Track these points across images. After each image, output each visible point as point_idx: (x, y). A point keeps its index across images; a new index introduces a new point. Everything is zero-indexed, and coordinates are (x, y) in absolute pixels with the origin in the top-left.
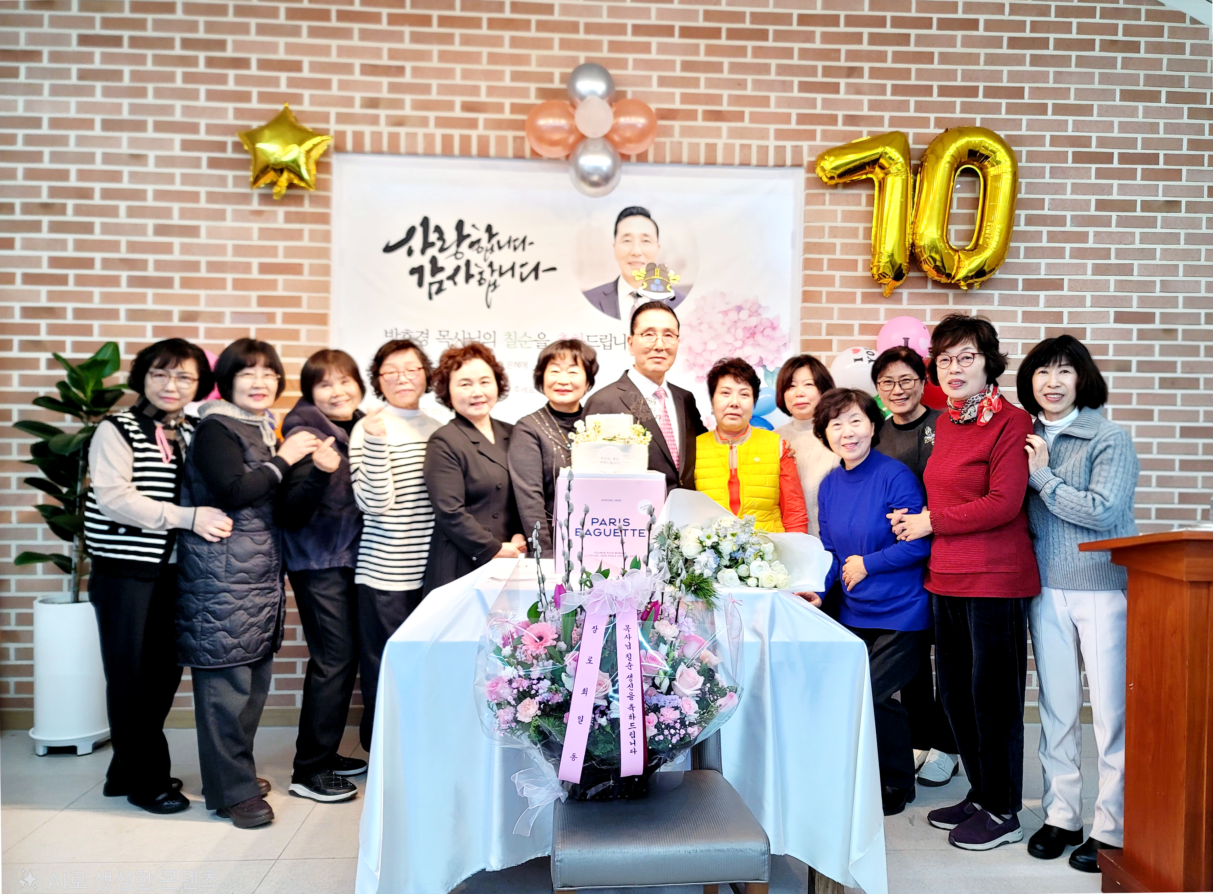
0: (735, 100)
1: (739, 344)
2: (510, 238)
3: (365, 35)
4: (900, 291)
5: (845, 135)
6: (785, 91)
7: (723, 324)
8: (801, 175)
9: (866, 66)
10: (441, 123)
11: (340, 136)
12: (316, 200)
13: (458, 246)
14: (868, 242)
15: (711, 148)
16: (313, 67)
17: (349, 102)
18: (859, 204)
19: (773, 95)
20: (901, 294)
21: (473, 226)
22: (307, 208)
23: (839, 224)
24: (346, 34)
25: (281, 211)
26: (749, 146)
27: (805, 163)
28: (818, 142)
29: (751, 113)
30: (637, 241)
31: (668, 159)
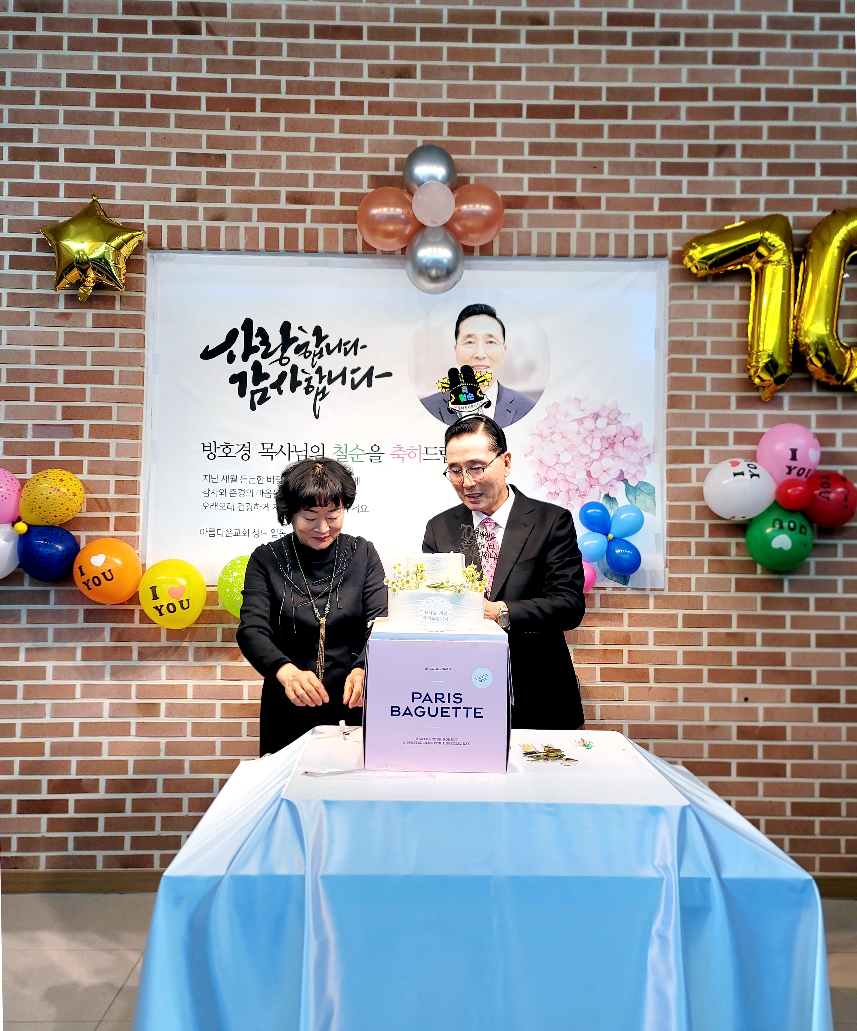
0: (588, 185)
1: (596, 455)
2: (341, 340)
3: (182, 122)
4: (780, 394)
5: (714, 221)
6: (646, 174)
7: (578, 433)
8: (665, 266)
9: (739, 144)
10: (264, 216)
11: (155, 231)
12: (126, 302)
13: (284, 350)
14: (744, 339)
15: (564, 239)
16: (126, 157)
17: (165, 195)
18: (732, 298)
19: (632, 179)
20: (781, 398)
21: (300, 328)
22: (118, 310)
23: (709, 320)
24: (163, 121)
25: (89, 314)
26: (607, 235)
27: (670, 253)
28: (684, 230)
29: (608, 199)
30: (481, 342)
31: (515, 252)
